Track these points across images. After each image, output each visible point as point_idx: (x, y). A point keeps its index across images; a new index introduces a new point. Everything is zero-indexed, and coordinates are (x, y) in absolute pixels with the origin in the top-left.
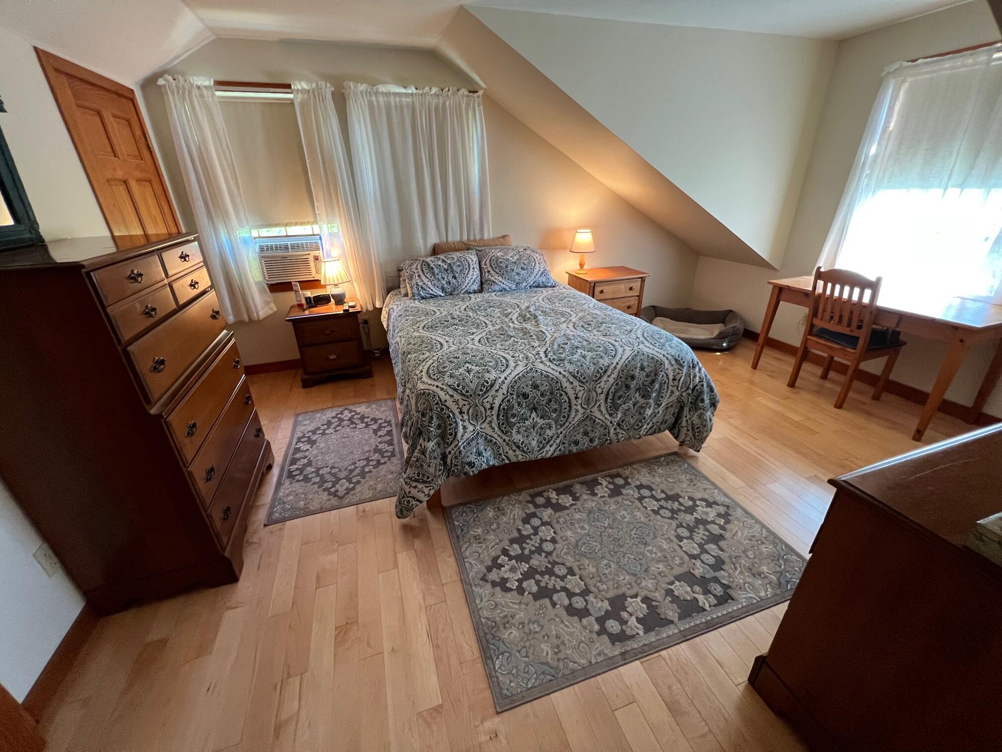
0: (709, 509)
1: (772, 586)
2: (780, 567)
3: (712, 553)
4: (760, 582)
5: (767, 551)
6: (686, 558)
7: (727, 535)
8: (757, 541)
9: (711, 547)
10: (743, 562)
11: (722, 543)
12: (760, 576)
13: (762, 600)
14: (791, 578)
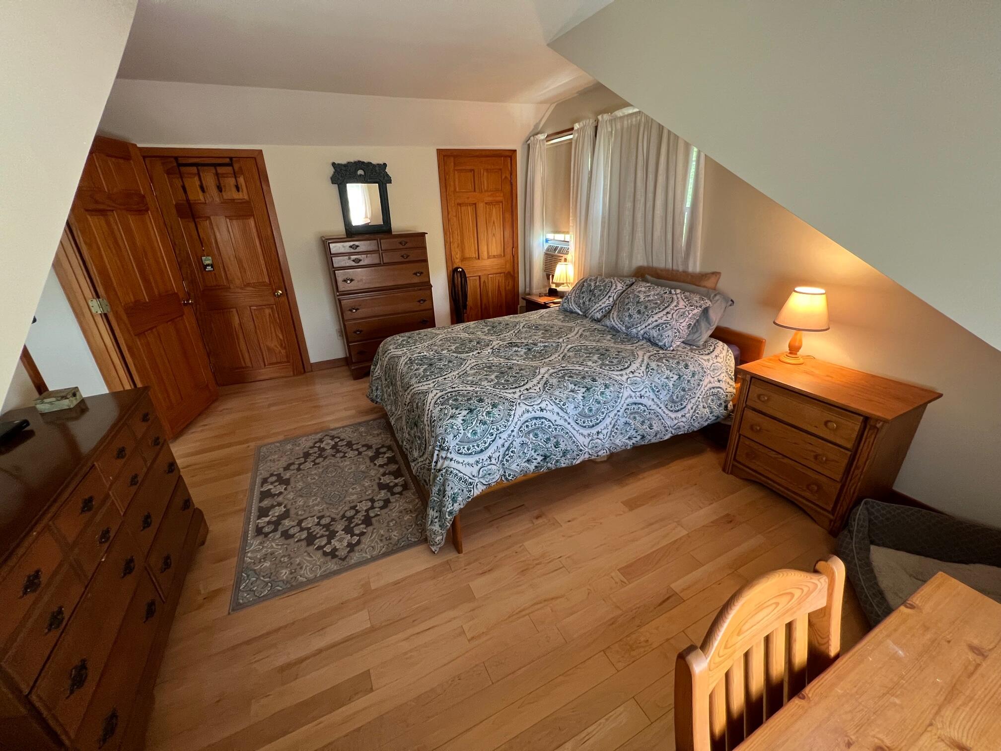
0: (346, 544)
1: (250, 563)
2: (263, 577)
3: (298, 534)
4: (259, 557)
5: (282, 573)
6: (302, 518)
7: (311, 549)
8: (295, 570)
9: (304, 535)
10: (281, 552)
11: (304, 543)
12: (264, 559)
13: (246, 553)
14: (250, 580)
